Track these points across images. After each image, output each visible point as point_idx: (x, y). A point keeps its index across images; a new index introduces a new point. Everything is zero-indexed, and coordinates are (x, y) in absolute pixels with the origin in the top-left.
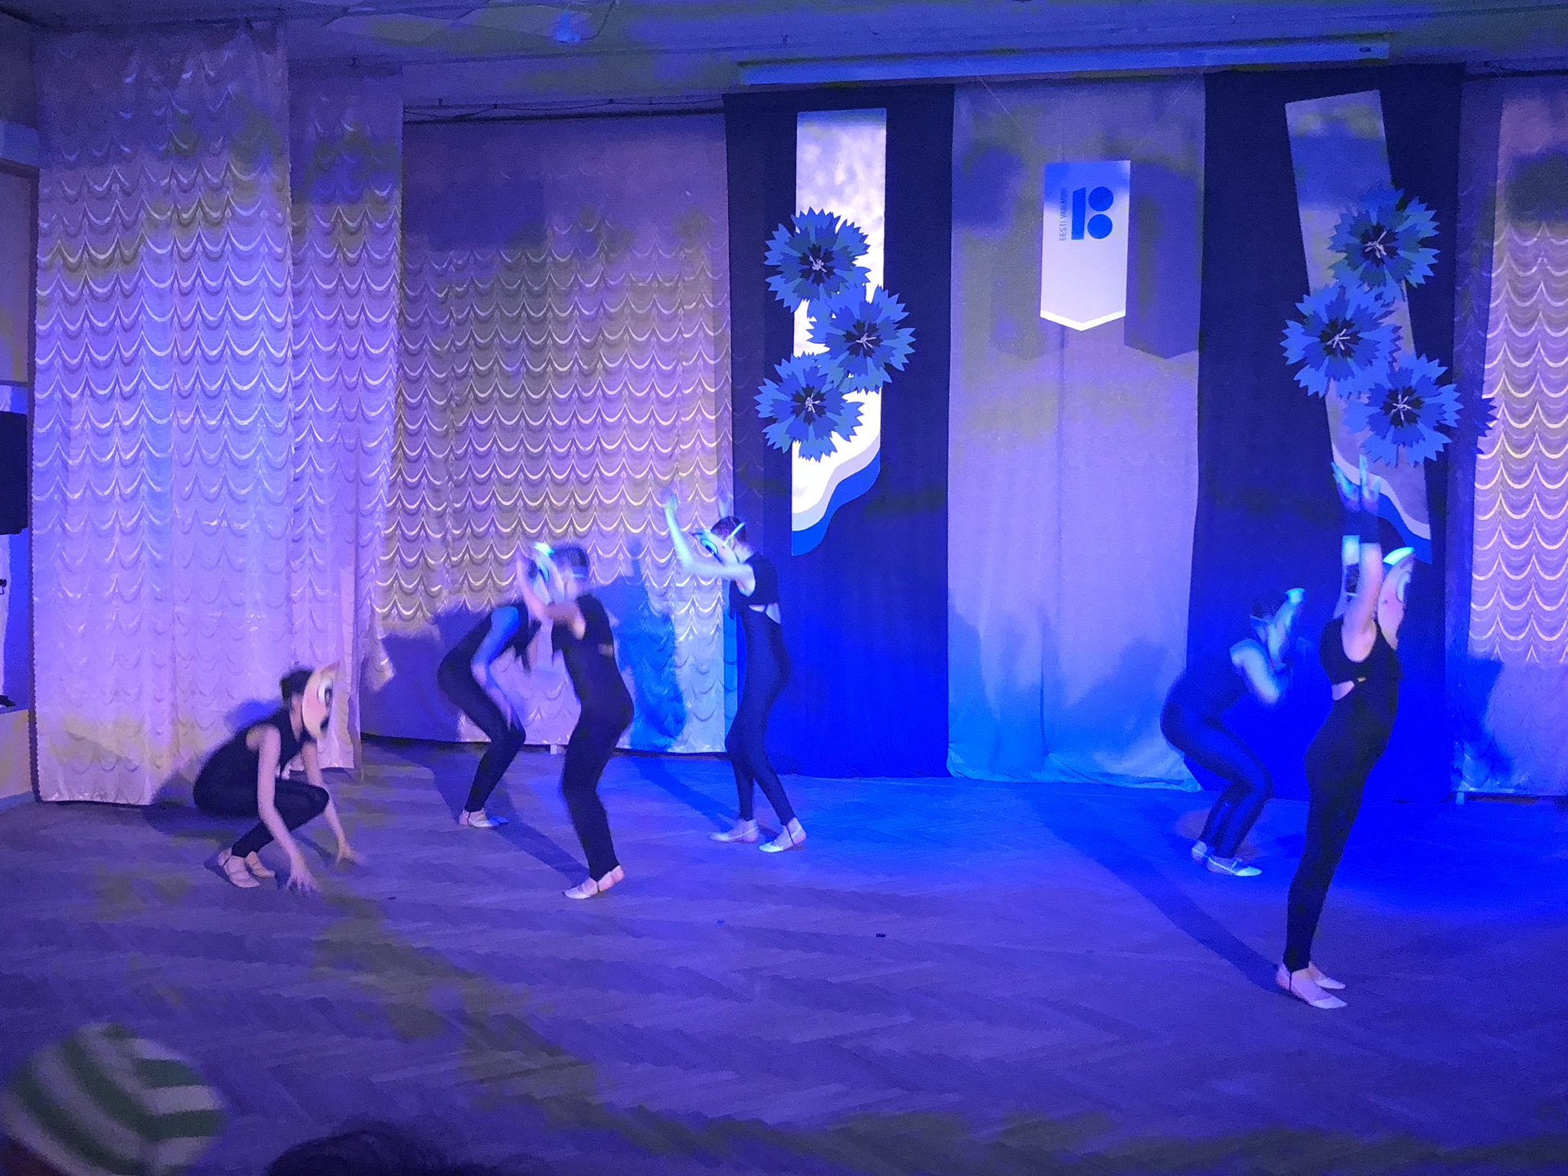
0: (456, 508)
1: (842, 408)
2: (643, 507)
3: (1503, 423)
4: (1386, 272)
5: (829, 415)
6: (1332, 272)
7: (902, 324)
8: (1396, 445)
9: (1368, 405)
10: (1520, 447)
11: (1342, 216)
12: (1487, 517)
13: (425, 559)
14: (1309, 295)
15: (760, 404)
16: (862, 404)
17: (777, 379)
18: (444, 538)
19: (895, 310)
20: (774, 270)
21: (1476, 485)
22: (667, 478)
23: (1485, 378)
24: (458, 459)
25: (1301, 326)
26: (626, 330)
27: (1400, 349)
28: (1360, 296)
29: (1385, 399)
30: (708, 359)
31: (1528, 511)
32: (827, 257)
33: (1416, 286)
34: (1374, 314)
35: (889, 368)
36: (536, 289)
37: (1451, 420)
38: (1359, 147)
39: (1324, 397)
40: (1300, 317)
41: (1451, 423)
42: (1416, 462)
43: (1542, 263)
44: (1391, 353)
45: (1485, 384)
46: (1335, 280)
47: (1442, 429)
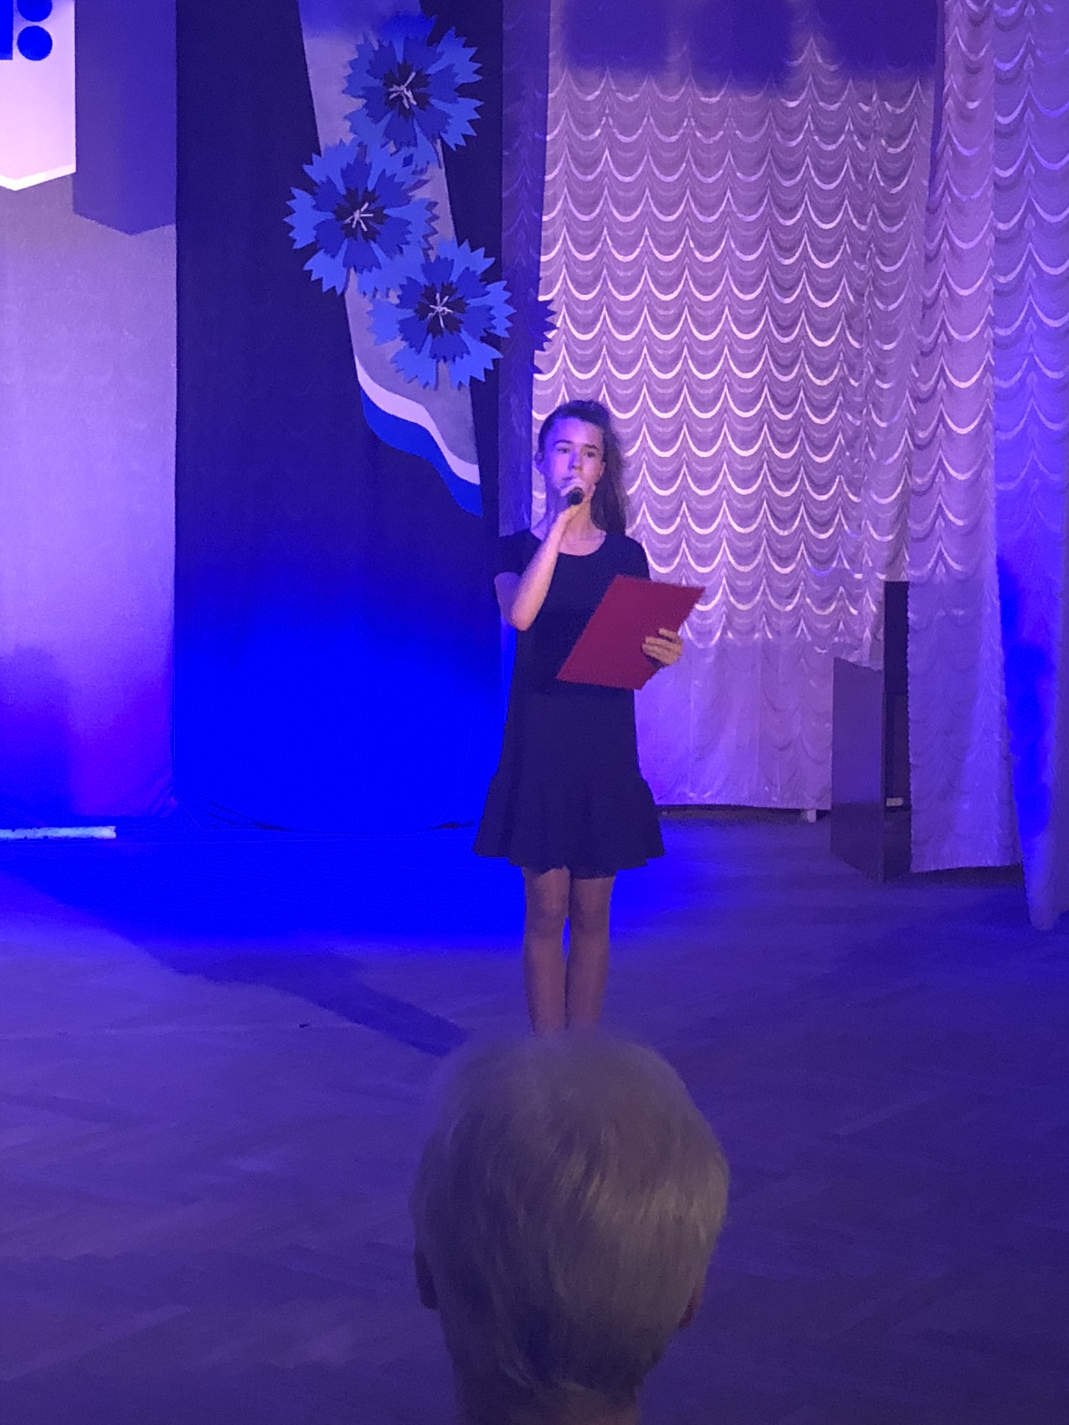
3: (565, 333)
4: (417, 128)
6: (348, 124)
8: (435, 361)
9: (397, 306)
10: (585, 366)
11: (358, 48)
14: (319, 154)
21: (534, 414)
23: (542, 274)
25: (309, 196)
27: (435, 232)
28: (385, 160)
29: (419, 299)
33: (454, 148)
34: (403, 183)
37: (501, 328)
39: (343, 294)
40: (309, 186)
41: (501, 332)
42: (460, 383)
43: (607, 125)
44: (426, 237)
45: (541, 282)
46: (352, 136)
47: (491, 340)
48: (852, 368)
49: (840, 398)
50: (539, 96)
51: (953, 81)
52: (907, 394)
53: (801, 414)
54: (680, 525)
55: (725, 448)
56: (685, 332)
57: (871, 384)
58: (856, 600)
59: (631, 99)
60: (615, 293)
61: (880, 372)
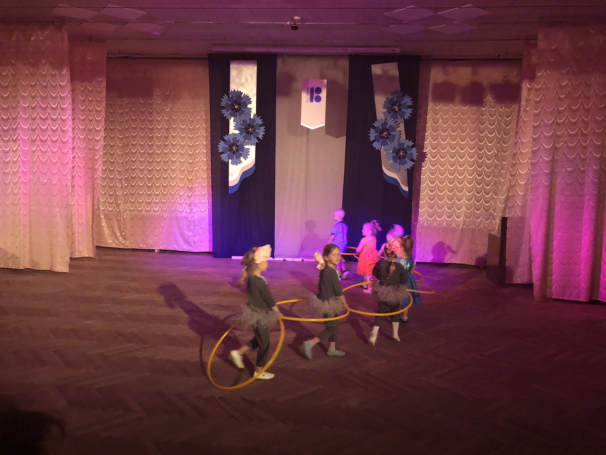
0: (126, 178)
1: (244, 150)
2: (184, 178)
3: (429, 159)
4: (398, 115)
5: (240, 152)
6: (383, 114)
7: (262, 125)
8: (400, 165)
9: (392, 153)
10: (433, 166)
11: (386, 98)
12: (424, 185)
13: (116, 193)
14: (377, 121)
15: (219, 148)
16: (250, 149)
17: (224, 140)
18: (122, 187)
19: (260, 121)
20: (223, 108)
21: (421, 176)
22: (191, 169)
23: (425, 146)
24: (126, 162)
25: (374, 130)
26: (179, 124)
27: (401, 137)
28: (391, 122)
29: (397, 152)
30: (204, 134)
31: (435, 184)
32: (239, 104)
33: (406, 119)
34: (394, 127)
35: (258, 138)
36: (150, 111)
37: (415, 158)
38: (391, 78)
39: (380, 150)
40: (374, 128)
41: (415, 159)
42: (405, 170)
43: (441, 114)
44: (399, 138)
45: (424, 148)
46: (384, 117)
47: (412, 160)
48: (495, 168)
49: (493, 174)
50: (426, 108)
51: (523, 103)
52: (509, 174)
53: (483, 177)
54: (453, 201)
55: (465, 185)
56: (457, 159)
57: (500, 170)
58: (494, 219)
59: (446, 108)
60: (441, 150)
61: (502, 168)
